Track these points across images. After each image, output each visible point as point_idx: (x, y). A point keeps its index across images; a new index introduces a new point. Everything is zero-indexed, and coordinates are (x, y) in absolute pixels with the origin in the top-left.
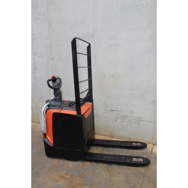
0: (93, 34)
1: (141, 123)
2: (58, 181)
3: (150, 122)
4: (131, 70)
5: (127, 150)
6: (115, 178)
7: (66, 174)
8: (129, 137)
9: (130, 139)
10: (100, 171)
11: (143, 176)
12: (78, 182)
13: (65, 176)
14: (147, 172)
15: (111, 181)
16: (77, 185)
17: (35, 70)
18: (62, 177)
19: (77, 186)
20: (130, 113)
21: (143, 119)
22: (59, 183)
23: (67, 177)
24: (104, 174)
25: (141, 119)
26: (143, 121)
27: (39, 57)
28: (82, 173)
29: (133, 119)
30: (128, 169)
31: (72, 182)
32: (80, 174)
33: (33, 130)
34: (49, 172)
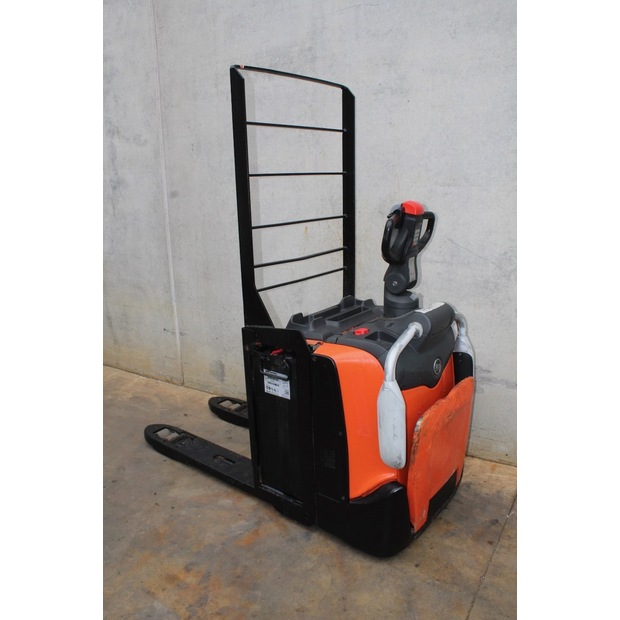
0: (310, 49)
2: (154, 594)
4: (449, 185)
6: (364, 598)
7: (187, 569)
10: (311, 566)
11: (471, 599)
13: (182, 577)
14: (487, 579)
15: (345, 610)
16: (218, 614)
17: (114, 188)
18: (172, 579)
22: (157, 605)
23: (191, 579)
24: (325, 578)
26: (490, 380)
27: (128, 139)
28: (246, 567)
30: (417, 566)
31: (202, 602)
32: (239, 571)
33: (110, 397)
34: (131, 557)
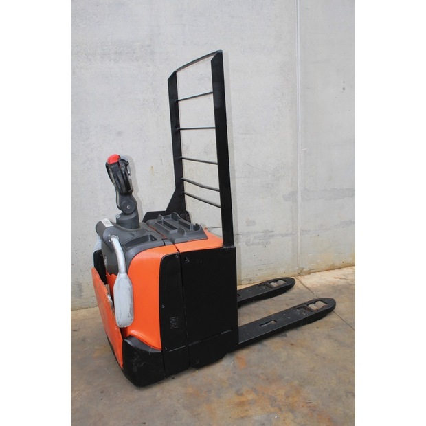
1: (271, 240)
2: (245, 416)
3: (286, 235)
5: (269, 300)
8: (249, 277)
9: (251, 280)
12: (282, 392)
19: (290, 399)
20: (247, 225)
21: (273, 233)
23: (250, 397)
25: (270, 234)
26: (273, 236)
29: (255, 238)
